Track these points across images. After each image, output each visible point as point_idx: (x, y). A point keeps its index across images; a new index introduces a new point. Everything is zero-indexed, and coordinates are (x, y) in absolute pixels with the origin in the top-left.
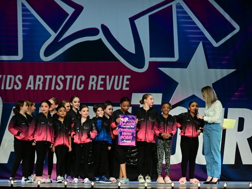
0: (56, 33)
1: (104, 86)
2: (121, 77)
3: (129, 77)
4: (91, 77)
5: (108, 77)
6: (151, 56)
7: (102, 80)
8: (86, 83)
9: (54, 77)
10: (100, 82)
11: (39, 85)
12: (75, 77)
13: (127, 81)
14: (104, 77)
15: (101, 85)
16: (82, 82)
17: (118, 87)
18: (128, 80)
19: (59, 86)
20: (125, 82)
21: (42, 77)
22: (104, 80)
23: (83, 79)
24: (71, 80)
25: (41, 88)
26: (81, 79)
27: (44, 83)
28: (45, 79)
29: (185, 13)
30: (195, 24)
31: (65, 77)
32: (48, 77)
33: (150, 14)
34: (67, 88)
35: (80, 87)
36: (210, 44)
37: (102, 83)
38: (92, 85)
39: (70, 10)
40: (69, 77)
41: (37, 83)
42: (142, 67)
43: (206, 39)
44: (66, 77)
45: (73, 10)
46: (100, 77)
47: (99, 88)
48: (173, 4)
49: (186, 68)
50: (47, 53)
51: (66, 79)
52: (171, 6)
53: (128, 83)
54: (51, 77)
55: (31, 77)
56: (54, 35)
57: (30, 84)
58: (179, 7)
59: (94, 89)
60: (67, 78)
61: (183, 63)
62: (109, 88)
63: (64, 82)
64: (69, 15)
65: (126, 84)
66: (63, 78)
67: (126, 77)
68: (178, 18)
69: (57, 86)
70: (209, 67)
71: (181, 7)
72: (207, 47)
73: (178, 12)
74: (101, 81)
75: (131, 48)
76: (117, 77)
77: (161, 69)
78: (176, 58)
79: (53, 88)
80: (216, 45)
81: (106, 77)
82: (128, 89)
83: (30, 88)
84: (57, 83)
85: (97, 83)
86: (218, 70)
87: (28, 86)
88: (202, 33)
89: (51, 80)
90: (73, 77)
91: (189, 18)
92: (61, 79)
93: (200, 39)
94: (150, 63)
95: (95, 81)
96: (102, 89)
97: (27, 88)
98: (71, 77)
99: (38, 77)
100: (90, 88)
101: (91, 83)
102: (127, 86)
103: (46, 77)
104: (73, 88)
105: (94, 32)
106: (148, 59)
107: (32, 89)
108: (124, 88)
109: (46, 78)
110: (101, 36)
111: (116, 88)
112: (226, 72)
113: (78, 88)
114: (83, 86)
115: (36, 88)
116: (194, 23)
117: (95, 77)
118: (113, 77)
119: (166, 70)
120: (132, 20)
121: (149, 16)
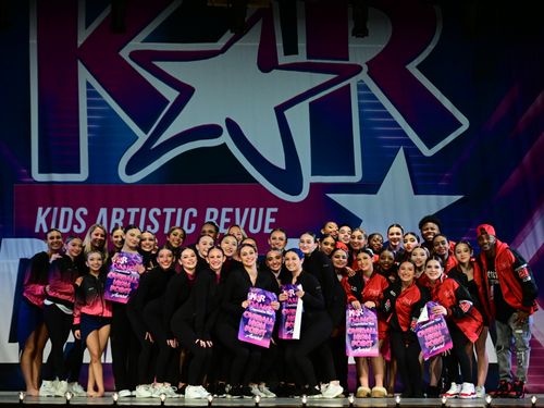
0: (146, 134)
2: (261, 210)
3: (275, 210)
4: (209, 210)
5: (238, 210)
6: (312, 175)
7: (228, 215)
8: (199, 221)
9: (144, 210)
10: (224, 220)
12: (180, 210)
13: (271, 217)
14: (231, 210)
15: (226, 225)
16: (192, 220)
17: (255, 227)
18: (273, 215)
19: (153, 227)
20: (269, 220)
21: (122, 211)
22: (231, 215)
23: (195, 215)
24: (174, 216)
26: (191, 213)
28: (128, 215)
29: (373, 97)
30: (390, 116)
31: (162, 210)
32: (133, 211)
33: (311, 99)
35: (189, 227)
36: (417, 151)
37: (228, 220)
39: (171, 95)
40: (169, 211)
41: (114, 221)
42: (297, 192)
43: (409, 142)
44: (165, 210)
45: (176, 94)
46: (225, 210)
47: (222, 230)
48: (353, 82)
49: (376, 193)
50: (130, 170)
51: (164, 215)
52: (349, 86)
53: (273, 220)
54: (138, 210)
55: (103, 212)
56: (142, 138)
57: (101, 223)
58: (362, 87)
60: (166, 213)
61: (370, 186)
63: (161, 219)
64: (168, 102)
65: (271, 223)
66: (159, 213)
67: (269, 210)
68: (361, 106)
69: (149, 227)
70: (417, 192)
71: (366, 88)
72: (413, 156)
73: (360, 97)
74: (227, 217)
75: (279, 160)
76: (254, 210)
77: (330, 196)
78: (357, 177)
80: (427, 152)
81: (234, 211)
84: (148, 222)
86: (433, 198)
88: (403, 133)
89: (138, 215)
90: (177, 210)
91: (381, 106)
92: (155, 214)
93: (399, 143)
94: (313, 186)
95: (216, 216)
98: (174, 210)
99: (115, 210)
102: (271, 225)
103: (129, 210)
105: (213, 131)
106: (308, 178)
108: (267, 230)
109: (129, 213)
110: (226, 138)
111: (252, 230)
112: (446, 201)
114: (193, 226)
116: (388, 115)
117: (215, 211)
118: (247, 210)
119: (340, 199)
120: (280, 111)
121: (310, 104)
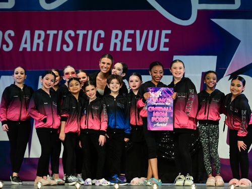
1: (132, 45)
2: (157, 32)
3: (169, 32)
4: (114, 32)
5: (138, 32)
6: (200, 3)
7: (130, 36)
8: (106, 41)
9: (61, 32)
10: (127, 40)
11: (38, 45)
12: (90, 32)
13: (166, 38)
14: (132, 32)
15: (129, 45)
16: (100, 40)
17: (152, 46)
18: (167, 36)
19: (68, 46)
20: (164, 40)
21: (42, 33)
22: (132, 36)
23: (103, 36)
24: (85, 36)
25: (41, 49)
26: (100, 35)
27: (46, 41)
28: (47, 36)
31: (75, 32)
32: (52, 33)
34: (79, 49)
35: (98, 46)
37: (130, 40)
38: (115, 44)
40: (81, 33)
41: (36, 41)
42: (187, 17)
44: (78, 32)
46: (127, 32)
47: (125, 49)
53: (167, 40)
54: (55, 32)
55: (27, 33)
57: (26, 43)
59: (118, 49)
60: (78, 35)
61: (247, 12)
62: (139, 48)
63: (75, 39)
65: (165, 43)
66: (73, 34)
67: (164, 32)
69: (65, 46)
74: (129, 38)
76: (151, 32)
78: (237, 5)
79: (58, 49)
81: (135, 32)
82: (167, 49)
83: (25, 49)
84: (64, 42)
85: (122, 41)
87: (23, 45)
89: (56, 36)
90: (88, 32)
92: (70, 35)
94: (199, 12)
95: (120, 37)
96: (130, 49)
97: (21, 49)
98: (85, 32)
99: (37, 32)
100: (112, 49)
101: (113, 41)
102: (166, 45)
103: (48, 32)
104: (88, 49)
106: (196, 6)
107: (29, 49)
108: (162, 49)
109: (49, 35)
111: (150, 48)
113: (95, 49)
114: (101, 45)
115: (34, 49)
117: (120, 33)
118: (145, 32)
119: (222, 23)
